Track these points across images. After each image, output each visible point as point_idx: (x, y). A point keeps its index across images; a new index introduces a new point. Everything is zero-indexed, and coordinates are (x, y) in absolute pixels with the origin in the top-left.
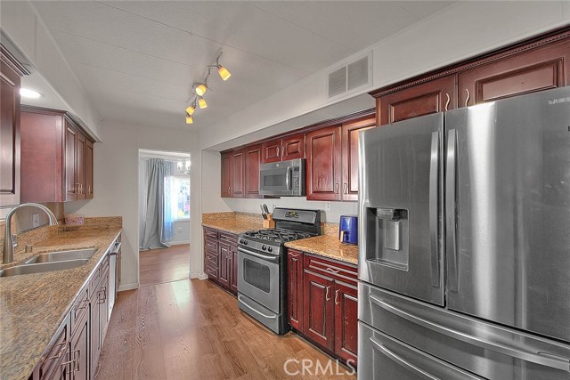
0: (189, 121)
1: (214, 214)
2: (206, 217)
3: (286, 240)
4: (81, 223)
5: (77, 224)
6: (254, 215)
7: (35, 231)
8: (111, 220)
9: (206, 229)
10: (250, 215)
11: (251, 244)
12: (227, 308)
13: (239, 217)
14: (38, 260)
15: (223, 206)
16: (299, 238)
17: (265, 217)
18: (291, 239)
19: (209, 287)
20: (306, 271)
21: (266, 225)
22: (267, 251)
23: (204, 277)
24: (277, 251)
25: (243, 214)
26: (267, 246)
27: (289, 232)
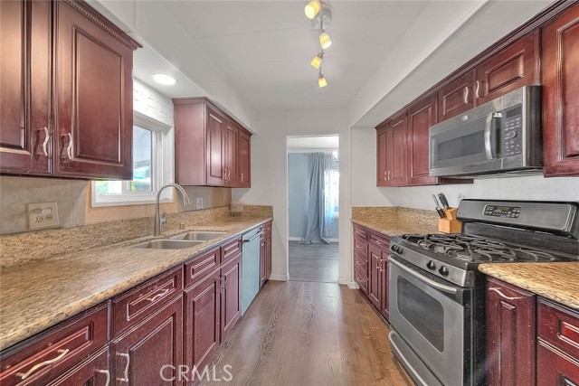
0: (323, 83)
1: (367, 208)
2: (357, 212)
3: (485, 259)
4: (241, 209)
5: (238, 210)
6: (425, 212)
7: (198, 212)
8: (264, 208)
9: (356, 226)
10: (418, 211)
11: (409, 255)
12: (374, 342)
13: (401, 215)
14: (186, 238)
15: (380, 198)
16: (519, 259)
17: (442, 214)
18: (496, 259)
19: (358, 301)
20: (543, 343)
21: (444, 227)
22: (437, 273)
23: (354, 286)
24: (461, 277)
25: (408, 209)
26: (439, 264)
27: (492, 244)
